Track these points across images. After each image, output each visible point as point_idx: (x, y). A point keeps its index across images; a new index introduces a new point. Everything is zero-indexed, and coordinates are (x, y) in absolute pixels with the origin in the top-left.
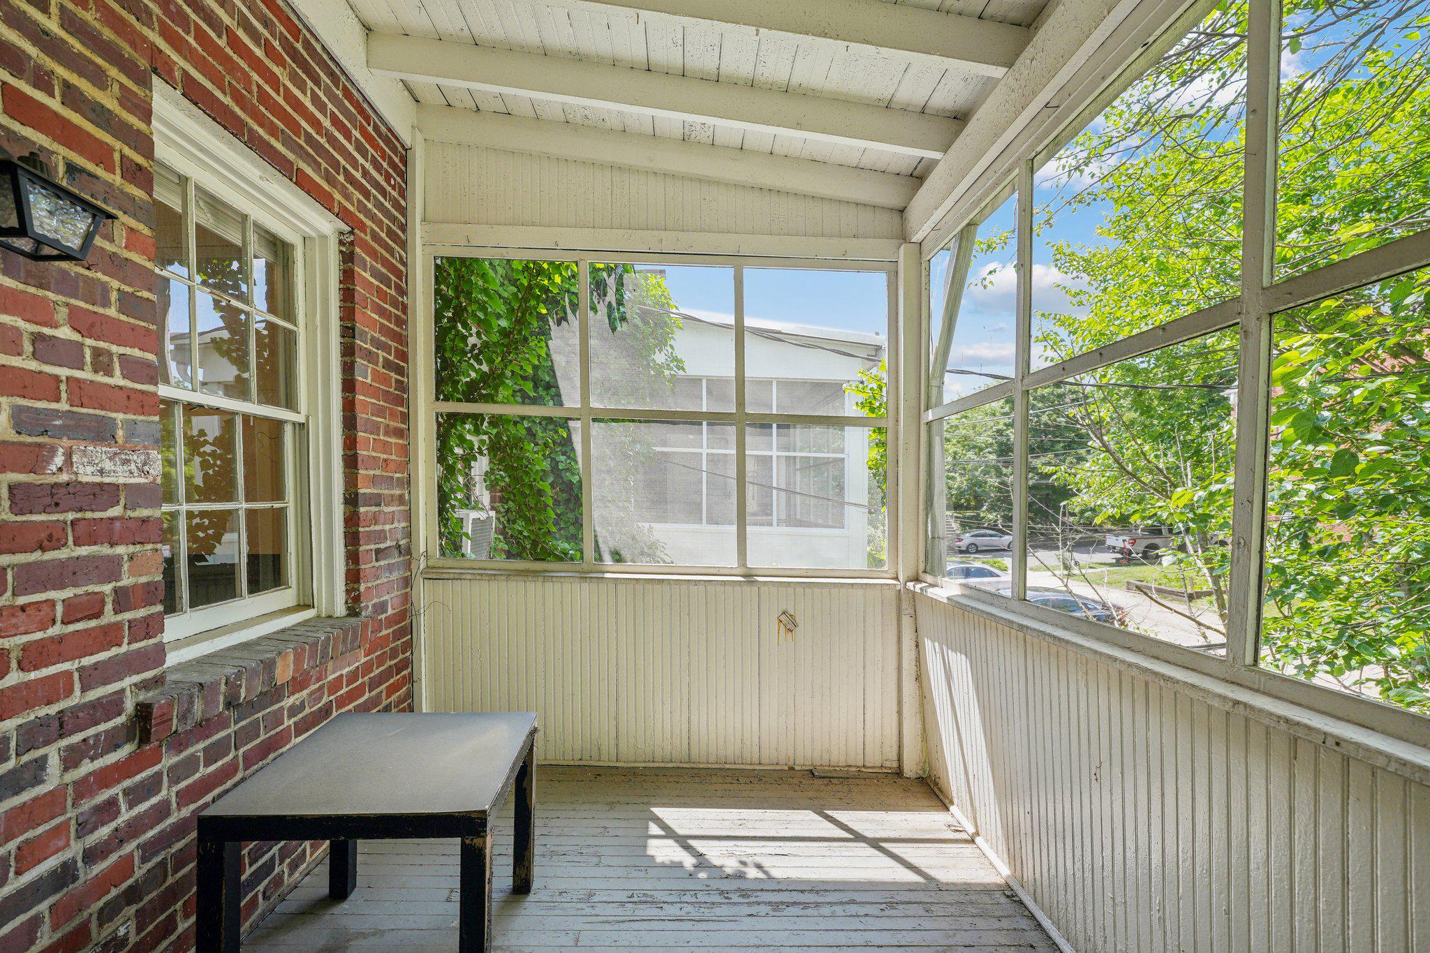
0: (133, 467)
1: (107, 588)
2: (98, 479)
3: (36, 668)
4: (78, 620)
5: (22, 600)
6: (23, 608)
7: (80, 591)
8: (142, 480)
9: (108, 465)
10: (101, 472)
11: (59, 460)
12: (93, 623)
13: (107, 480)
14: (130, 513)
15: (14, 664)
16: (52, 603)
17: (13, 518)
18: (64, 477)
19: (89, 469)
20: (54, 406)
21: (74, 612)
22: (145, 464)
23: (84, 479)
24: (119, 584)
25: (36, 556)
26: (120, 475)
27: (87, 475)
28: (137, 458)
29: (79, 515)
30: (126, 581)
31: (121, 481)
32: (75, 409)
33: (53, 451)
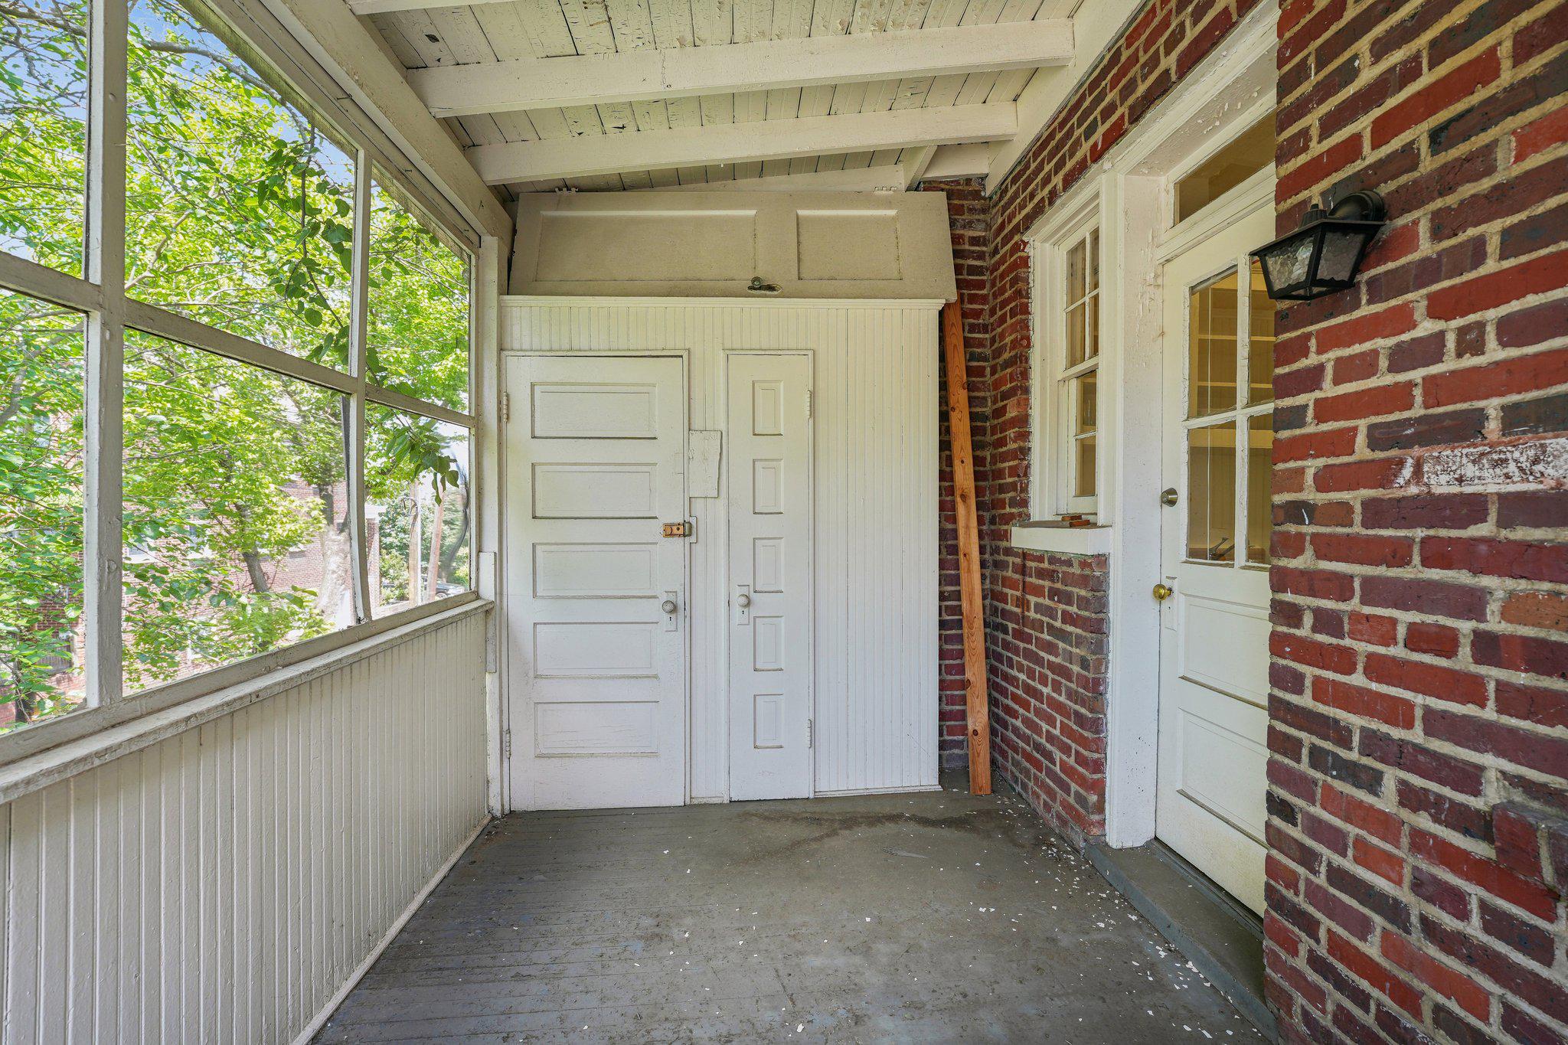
0: (1512, 468)
1: (1465, 627)
2: (1455, 489)
3: (1379, 681)
4: (1425, 651)
5: (1367, 610)
6: (1368, 618)
7: (1430, 619)
8: (1532, 487)
9: (1470, 470)
10: (1460, 480)
11: (1407, 472)
12: (1442, 662)
13: (1468, 490)
14: (1505, 533)
15: (1360, 668)
16: (1393, 622)
17: (1364, 532)
18: (1413, 490)
19: (1444, 478)
20: (1406, 414)
21: (1417, 638)
22: (1536, 461)
23: (1437, 490)
24: (1482, 626)
25: (1382, 571)
26: (1490, 483)
27: (1441, 484)
28: (1522, 455)
29: (1432, 532)
30: (1495, 624)
31: (1492, 489)
32: (1431, 411)
33: (1401, 463)
